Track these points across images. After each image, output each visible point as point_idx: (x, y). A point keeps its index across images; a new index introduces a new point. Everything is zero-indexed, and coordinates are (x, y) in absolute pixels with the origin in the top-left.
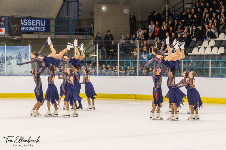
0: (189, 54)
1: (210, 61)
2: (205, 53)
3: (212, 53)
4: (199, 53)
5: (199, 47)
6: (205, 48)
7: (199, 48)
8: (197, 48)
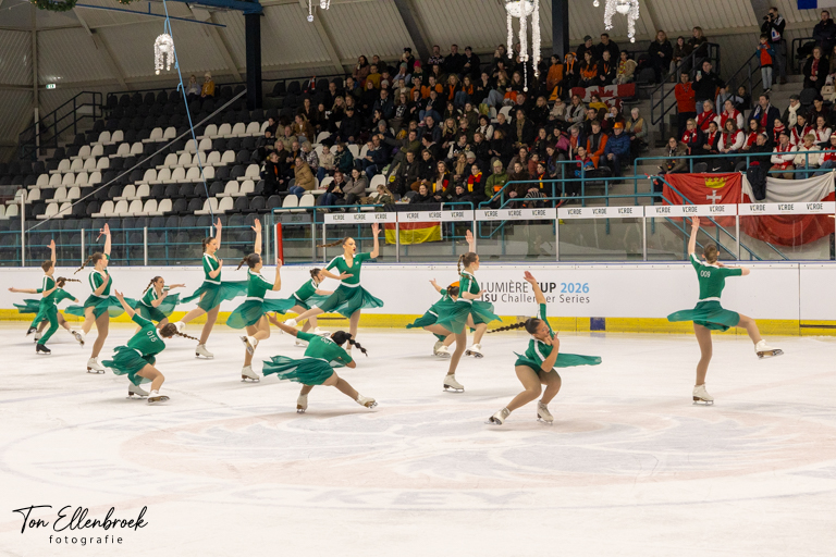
0: (93, 215)
1: (145, 229)
2: (130, 213)
3: (145, 213)
4: (116, 214)
5: (115, 199)
6: (129, 202)
7: (115, 203)
8: (111, 202)
